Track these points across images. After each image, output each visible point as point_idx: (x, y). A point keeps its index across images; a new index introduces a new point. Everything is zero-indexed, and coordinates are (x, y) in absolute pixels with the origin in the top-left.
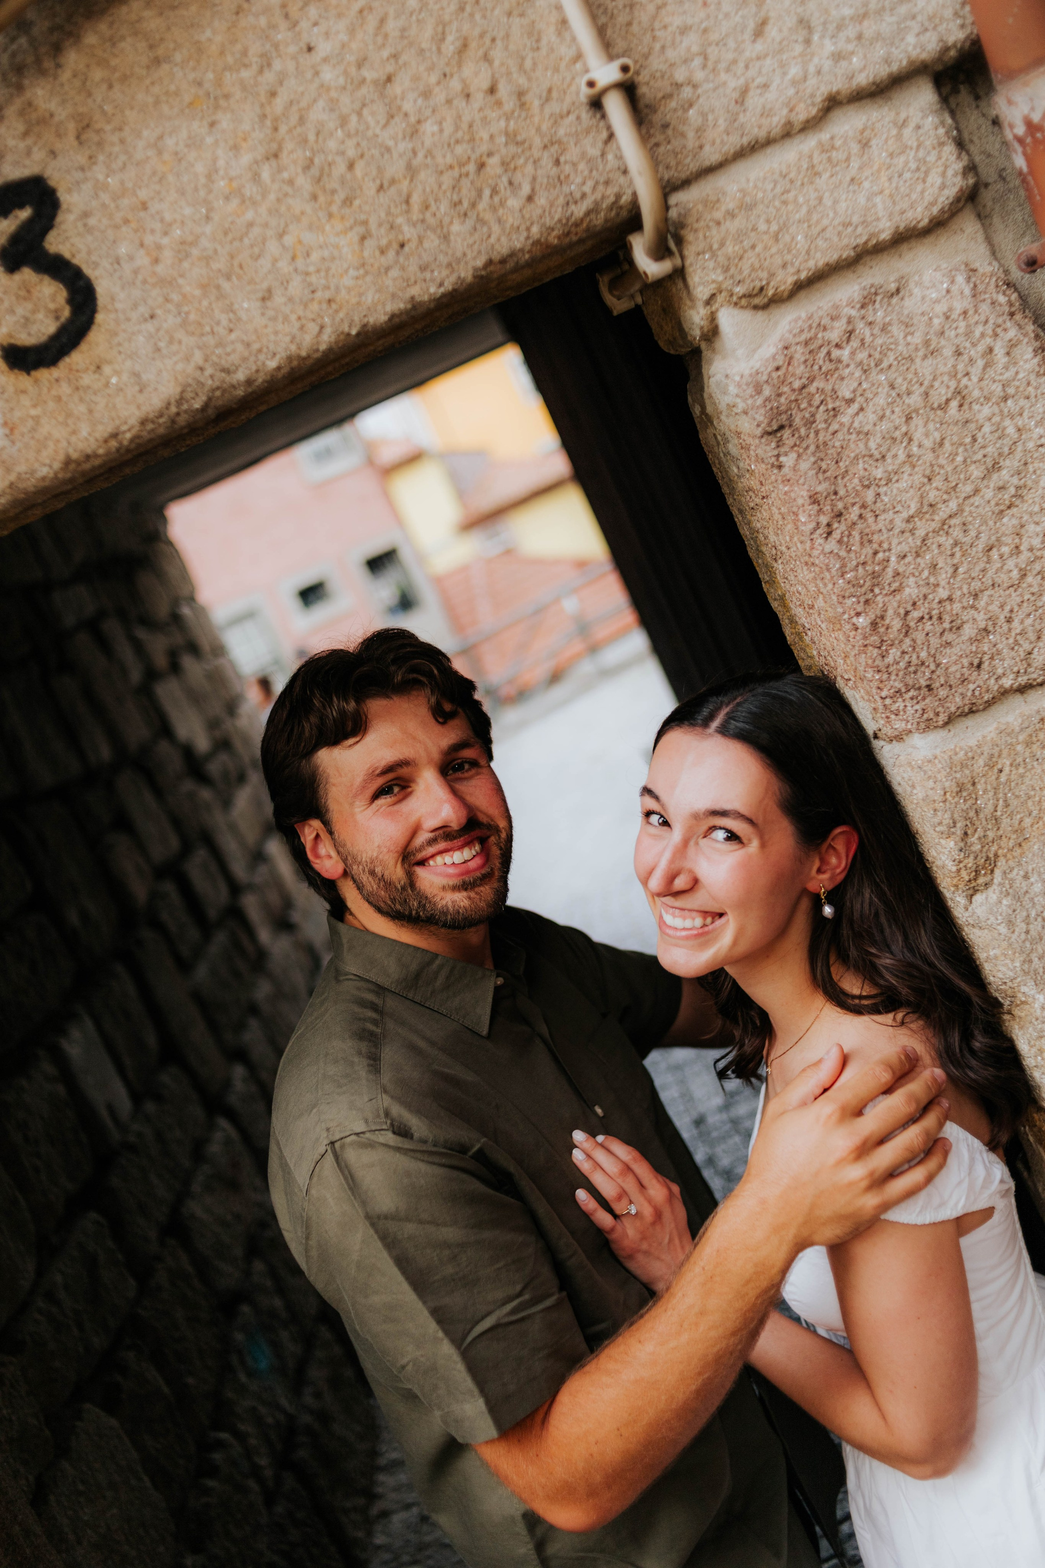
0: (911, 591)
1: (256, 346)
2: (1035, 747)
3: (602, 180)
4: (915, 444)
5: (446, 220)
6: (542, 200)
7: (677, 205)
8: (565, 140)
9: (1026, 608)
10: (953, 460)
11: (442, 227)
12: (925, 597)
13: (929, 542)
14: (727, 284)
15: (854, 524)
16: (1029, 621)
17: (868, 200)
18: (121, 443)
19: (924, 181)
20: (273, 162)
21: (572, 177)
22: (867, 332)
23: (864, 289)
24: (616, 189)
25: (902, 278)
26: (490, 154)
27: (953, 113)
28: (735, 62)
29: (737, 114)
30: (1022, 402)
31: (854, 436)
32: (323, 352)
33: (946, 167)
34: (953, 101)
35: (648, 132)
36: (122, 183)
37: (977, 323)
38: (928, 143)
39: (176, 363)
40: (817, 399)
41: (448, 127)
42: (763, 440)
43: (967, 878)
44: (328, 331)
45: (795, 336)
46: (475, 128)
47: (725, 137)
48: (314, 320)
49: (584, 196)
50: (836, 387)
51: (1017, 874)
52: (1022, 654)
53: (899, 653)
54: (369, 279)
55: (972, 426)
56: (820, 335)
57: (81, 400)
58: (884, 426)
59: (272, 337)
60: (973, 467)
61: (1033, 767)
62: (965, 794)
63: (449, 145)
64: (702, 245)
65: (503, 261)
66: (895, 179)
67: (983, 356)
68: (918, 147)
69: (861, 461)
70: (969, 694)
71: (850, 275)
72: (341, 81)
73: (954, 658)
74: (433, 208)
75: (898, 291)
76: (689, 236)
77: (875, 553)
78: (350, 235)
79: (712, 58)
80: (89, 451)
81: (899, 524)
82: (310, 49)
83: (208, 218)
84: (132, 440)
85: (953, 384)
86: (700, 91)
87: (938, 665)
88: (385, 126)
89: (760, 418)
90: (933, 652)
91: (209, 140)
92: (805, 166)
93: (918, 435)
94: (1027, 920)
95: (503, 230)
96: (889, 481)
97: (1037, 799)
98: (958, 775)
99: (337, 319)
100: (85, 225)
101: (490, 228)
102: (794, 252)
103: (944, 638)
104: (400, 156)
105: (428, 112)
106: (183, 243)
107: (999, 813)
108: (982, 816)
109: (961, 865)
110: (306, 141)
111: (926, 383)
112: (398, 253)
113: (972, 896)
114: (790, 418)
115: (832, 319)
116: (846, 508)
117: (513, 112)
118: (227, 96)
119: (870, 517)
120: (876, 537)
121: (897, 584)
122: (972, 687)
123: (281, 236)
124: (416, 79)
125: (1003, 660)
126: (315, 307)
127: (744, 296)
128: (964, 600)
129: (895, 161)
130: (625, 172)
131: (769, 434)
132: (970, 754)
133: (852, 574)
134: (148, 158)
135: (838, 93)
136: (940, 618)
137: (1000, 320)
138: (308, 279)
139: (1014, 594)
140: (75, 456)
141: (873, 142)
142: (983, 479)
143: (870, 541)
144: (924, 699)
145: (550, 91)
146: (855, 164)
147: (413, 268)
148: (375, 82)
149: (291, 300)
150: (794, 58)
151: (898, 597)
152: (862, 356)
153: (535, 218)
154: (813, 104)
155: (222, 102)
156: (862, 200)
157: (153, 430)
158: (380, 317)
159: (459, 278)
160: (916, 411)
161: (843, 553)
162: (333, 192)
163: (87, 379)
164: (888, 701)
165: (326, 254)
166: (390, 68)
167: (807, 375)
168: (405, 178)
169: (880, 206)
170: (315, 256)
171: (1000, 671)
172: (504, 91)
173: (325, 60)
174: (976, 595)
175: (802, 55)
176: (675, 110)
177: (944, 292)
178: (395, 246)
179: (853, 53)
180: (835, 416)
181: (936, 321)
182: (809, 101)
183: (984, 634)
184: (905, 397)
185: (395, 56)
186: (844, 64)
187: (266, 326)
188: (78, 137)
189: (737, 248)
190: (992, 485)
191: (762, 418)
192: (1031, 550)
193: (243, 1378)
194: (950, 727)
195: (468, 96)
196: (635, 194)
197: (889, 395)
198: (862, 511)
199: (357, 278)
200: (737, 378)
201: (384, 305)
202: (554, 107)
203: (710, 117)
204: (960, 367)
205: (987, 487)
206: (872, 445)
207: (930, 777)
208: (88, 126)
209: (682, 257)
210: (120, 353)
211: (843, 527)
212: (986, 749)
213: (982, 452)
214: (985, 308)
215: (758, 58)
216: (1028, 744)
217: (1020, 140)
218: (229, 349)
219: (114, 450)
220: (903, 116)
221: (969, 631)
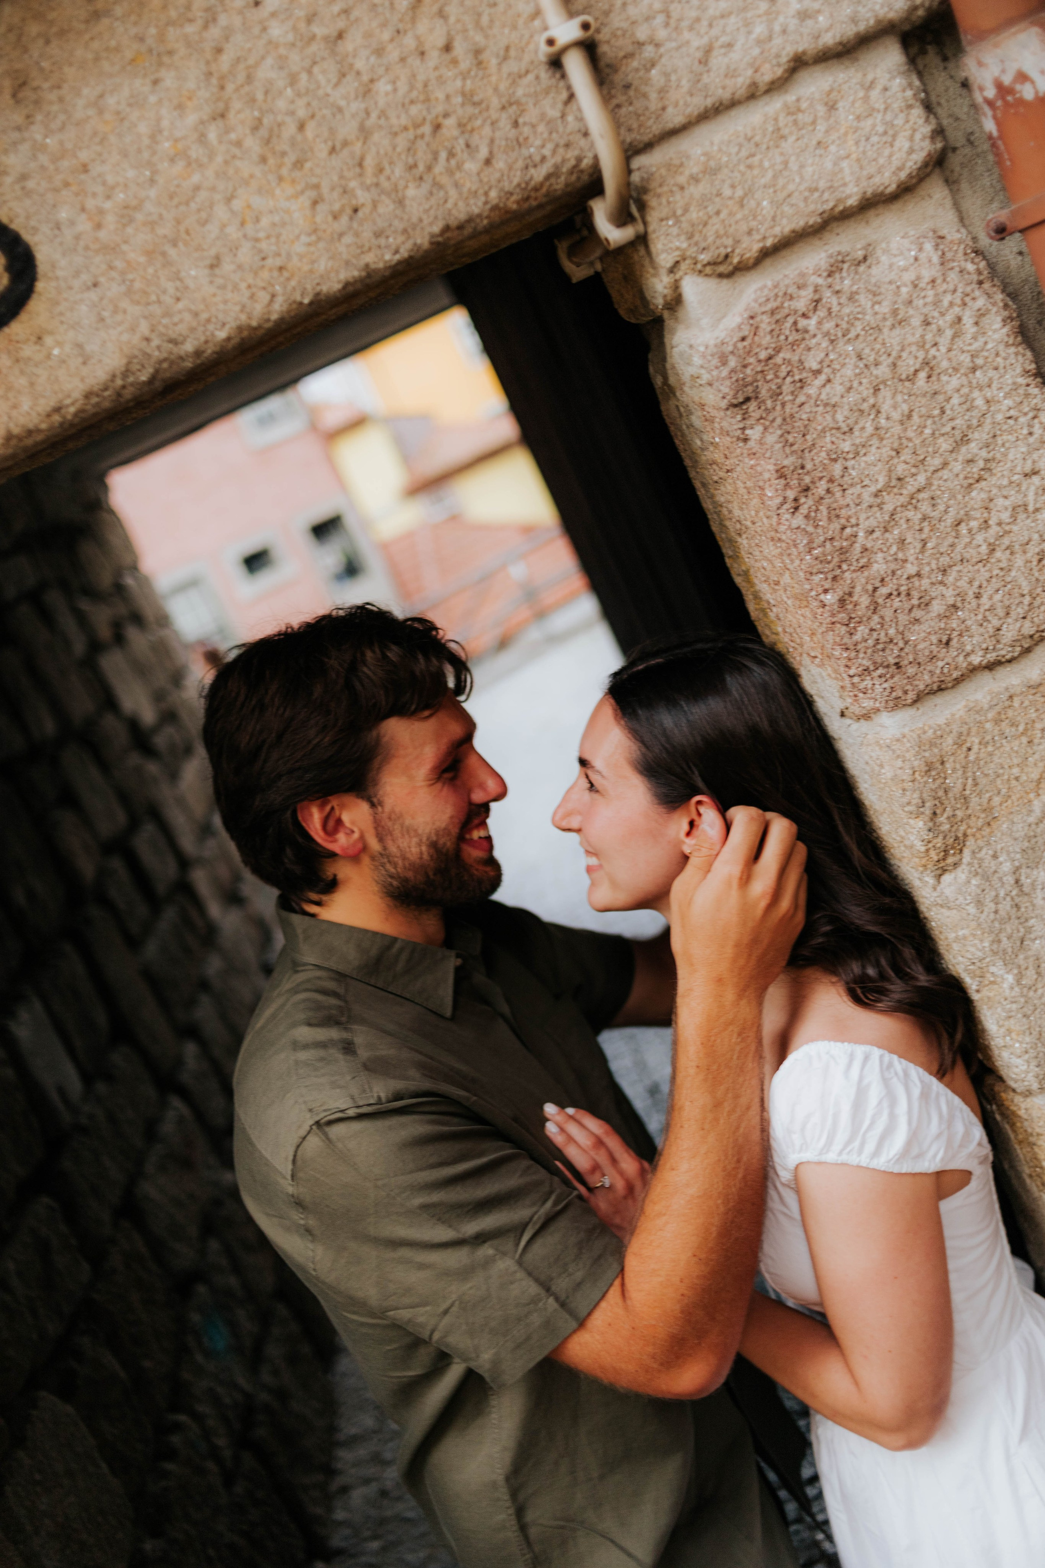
0: (879, 567)
1: (204, 316)
2: (1003, 724)
3: (562, 142)
4: (883, 415)
5: (402, 183)
6: (500, 164)
7: (639, 169)
8: (524, 100)
9: (995, 584)
10: (922, 432)
11: (397, 191)
12: (893, 573)
13: (897, 517)
14: (692, 252)
15: (822, 498)
16: (998, 597)
17: (835, 164)
18: (64, 417)
19: (892, 146)
20: (220, 122)
21: (531, 140)
22: (834, 301)
23: (831, 256)
24: (576, 153)
25: (869, 245)
26: (446, 115)
27: (920, 75)
28: (698, 20)
29: (701, 74)
30: (991, 373)
31: (821, 409)
32: (275, 322)
33: (914, 130)
34: (920, 62)
35: (609, 93)
36: (61, 143)
37: (945, 292)
38: (895, 106)
39: (121, 333)
40: (784, 370)
41: (402, 86)
42: (729, 413)
43: (936, 858)
44: (280, 299)
45: (760, 305)
46: (430, 88)
47: (689, 99)
48: (264, 288)
49: (543, 159)
50: (803, 357)
51: (984, 853)
52: (991, 631)
53: (867, 631)
54: (321, 245)
55: (940, 398)
56: (786, 305)
57: (22, 372)
58: (852, 398)
59: (221, 307)
60: (941, 440)
61: (1002, 746)
62: (933, 773)
63: (403, 105)
64: (664, 211)
65: (460, 227)
66: (863, 143)
67: (951, 326)
68: (886, 109)
69: (828, 434)
70: (938, 671)
71: (816, 242)
72: (290, 37)
73: (923, 635)
74: (388, 171)
75: (865, 258)
76: (653, 202)
77: (843, 528)
78: (301, 199)
79: (675, 15)
80: (31, 426)
81: (867, 498)
82: (257, 4)
83: (152, 181)
84: (76, 415)
85: (921, 355)
86: (662, 50)
87: (906, 643)
88: (336, 85)
89: (725, 390)
90: (901, 629)
91: (153, 99)
92: (771, 129)
93: (885, 408)
94: (996, 900)
95: (460, 194)
96: (857, 454)
97: (1006, 777)
98: (927, 754)
99: (289, 288)
100: (23, 188)
101: (447, 193)
102: (759, 218)
103: (913, 615)
104: (353, 116)
105: (381, 71)
106: (126, 207)
107: (967, 792)
108: (950, 795)
109: (930, 845)
110: (253, 100)
111: (894, 354)
112: (351, 219)
113: (940, 875)
114: (756, 391)
115: (799, 288)
116: (813, 482)
117: (469, 71)
118: (170, 53)
119: (837, 491)
120: (843, 512)
121: (865, 560)
122: (940, 664)
123: (229, 200)
124: (368, 35)
125: (971, 637)
126: (265, 274)
127: (709, 264)
128: (933, 576)
129: (862, 124)
130: (586, 134)
131: (735, 406)
132: (939, 733)
133: (820, 549)
134: (89, 117)
135: (804, 53)
136: (908, 595)
137: (968, 289)
138: (258, 245)
139: (982, 570)
140: (16, 431)
141: (840, 105)
142: (952, 452)
143: (838, 516)
144: (892, 677)
145: (507, 49)
146: (821, 127)
147: (367, 234)
148: (326, 39)
149: (240, 267)
150: (759, 16)
151: (866, 574)
152: (829, 325)
153: (493, 182)
154: (779, 65)
155: (166, 59)
156: (828, 165)
157: (97, 404)
158: (333, 285)
159: (415, 244)
160: (884, 382)
161: (810, 529)
162: (284, 154)
163: (28, 351)
164: (856, 680)
165: (277, 219)
166: (341, 24)
167: (773, 345)
168: (358, 139)
169: (847, 171)
170: (265, 222)
171: (969, 648)
172: (459, 48)
173: (273, 15)
174: (945, 570)
175: (767, 13)
176: (637, 70)
177: (912, 260)
178: (349, 211)
179: (818, 12)
180: (802, 388)
181: (904, 290)
182: (774, 62)
183: (953, 610)
184: (872, 368)
185: (346, 11)
186: (809, 23)
187: (214, 295)
188: (14, 95)
189: (701, 214)
190: (960, 458)
191: (727, 390)
192: (999, 524)
193: (199, 1358)
194: (918, 705)
195: (422, 53)
196: (596, 158)
197: (857, 367)
198: (830, 485)
199: (309, 244)
200: (702, 349)
201: (337, 272)
202: (512, 66)
203: (673, 78)
204: (929, 337)
205: (956, 460)
206: (840, 417)
207: (898, 757)
208: (24, 84)
209: (645, 223)
210: (62, 322)
211: (810, 502)
212: (955, 728)
213: (952, 424)
214: (953, 276)
215: (722, 16)
216: (997, 721)
217: (990, 103)
218: (176, 319)
219: (57, 424)
220: (870, 77)
221: (937, 607)
